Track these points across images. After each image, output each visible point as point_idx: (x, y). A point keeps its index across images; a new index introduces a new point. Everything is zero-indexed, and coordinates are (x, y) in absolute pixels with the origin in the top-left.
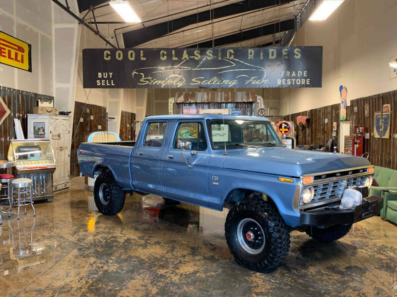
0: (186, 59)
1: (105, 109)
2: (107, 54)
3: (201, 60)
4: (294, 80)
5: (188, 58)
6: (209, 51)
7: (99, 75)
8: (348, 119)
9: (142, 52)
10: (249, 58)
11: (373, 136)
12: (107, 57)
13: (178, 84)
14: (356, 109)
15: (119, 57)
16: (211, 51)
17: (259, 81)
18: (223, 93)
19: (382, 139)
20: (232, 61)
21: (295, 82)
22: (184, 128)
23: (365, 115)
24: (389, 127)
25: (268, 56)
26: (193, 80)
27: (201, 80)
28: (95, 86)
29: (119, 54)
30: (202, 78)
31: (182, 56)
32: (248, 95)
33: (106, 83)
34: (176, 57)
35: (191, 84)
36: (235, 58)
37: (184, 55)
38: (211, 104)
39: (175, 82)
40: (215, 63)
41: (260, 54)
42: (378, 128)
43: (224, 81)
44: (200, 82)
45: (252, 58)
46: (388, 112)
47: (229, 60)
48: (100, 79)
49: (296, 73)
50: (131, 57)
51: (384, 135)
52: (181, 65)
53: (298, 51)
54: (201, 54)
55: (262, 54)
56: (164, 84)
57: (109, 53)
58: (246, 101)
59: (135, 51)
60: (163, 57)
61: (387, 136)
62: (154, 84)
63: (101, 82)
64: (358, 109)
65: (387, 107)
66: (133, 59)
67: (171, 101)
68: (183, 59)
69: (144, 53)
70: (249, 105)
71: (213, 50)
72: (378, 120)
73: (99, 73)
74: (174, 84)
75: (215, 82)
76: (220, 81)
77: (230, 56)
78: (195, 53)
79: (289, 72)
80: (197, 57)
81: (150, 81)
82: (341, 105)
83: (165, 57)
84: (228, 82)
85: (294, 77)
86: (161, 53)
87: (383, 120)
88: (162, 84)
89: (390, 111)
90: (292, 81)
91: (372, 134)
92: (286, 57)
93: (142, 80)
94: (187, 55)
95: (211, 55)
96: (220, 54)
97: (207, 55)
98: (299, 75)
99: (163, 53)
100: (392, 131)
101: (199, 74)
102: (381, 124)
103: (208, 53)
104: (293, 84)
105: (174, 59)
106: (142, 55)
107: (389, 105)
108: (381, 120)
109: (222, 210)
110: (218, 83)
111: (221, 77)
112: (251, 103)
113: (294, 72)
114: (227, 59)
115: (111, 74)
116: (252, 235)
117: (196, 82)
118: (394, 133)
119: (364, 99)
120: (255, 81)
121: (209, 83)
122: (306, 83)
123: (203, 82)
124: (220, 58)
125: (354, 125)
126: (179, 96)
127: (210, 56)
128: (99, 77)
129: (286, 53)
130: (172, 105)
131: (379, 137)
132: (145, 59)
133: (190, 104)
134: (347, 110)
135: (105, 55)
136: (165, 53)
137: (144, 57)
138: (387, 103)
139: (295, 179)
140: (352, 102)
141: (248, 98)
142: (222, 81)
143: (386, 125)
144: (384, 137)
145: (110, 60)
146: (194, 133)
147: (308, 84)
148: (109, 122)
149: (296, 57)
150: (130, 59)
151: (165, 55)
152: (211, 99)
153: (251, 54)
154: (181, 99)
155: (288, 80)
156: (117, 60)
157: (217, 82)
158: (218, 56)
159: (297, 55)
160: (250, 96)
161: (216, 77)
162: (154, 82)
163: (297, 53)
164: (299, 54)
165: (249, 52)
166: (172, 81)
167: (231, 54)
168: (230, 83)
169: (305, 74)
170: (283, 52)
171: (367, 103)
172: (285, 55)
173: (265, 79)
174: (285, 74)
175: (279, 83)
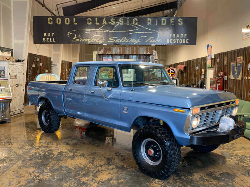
0: (105, 24)
1: (50, 59)
2: (50, 20)
3: (115, 25)
5: (106, 24)
6: (121, 19)
7: (45, 34)
8: (212, 67)
9: (74, 19)
10: (148, 24)
11: (230, 78)
12: (50, 22)
13: (100, 41)
14: (218, 60)
15: (59, 22)
16: (122, 19)
17: (155, 40)
18: (130, 48)
19: (236, 80)
20: (137, 26)
21: (179, 41)
22: (104, 72)
23: (225, 64)
24: (241, 72)
25: (161, 24)
26: (110, 39)
27: (116, 39)
28: (42, 42)
29: (59, 20)
30: (116, 37)
31: (102, 22)
32: (147, 49)
33: (49, 40)
35: (109, 41)
36: (138, 24)
37: (103, 21)
38: (122, 55)
39: (97, 40)
40: (125, 27)
41: (155, 22)
42: (233, 73)
43: (131, 40)
44: (114, 40)
45: (150, 24)
46: (241, 62)
47: (135, 26)
48: (46, 38)
49: (180, 35)
50: (67, 22)
51: (238, 77)
52: (101, 29)
53: (181, 20)
54: (115, 21)
55: (157, 22)
56: (90, 41)
57: (52, 19)
58: (146, 54)
59: (69, 18)
60: (89, 23)
61: (239, 78)
62: (83, 41)
63: (46, 39)
64: (219, 60)
65: (240, 59)
66: (68, 23)
67: (95, 53)
68: (103, 24)
69: (76, 19)
70: (148, 57)
71: (123, 19)
72: (234, 67)
73: (45, 33)
74: (97, 41)
75: (125, 40)
76: (128, 40)
77: (135, 23)
78: (111, 20)
79: (175, 35)
80: (113, 23)
81: (80, 39)
82: (208, 57)
83: (91, 22)
84: (134, 41)
85: (178, 38)
86: (88, 20)
87: (237, 68)
88: (88, 41)
89: (242, 62)
90: (176, 41)
91: (229, 77)
92: (173, 24)
93: (74, 38)
94: (106, 22)
95: (122, 22)
96: (128, 21)
97: (120, 22)
98: (181, 37)
99: (89, 20)
100: (244, 75)
101: (114, 34)
102: (235, 70)
103: (120, 20)
104: (177, 42)
105: (97, 24)
106: (74, 21)
107: (242, 57)
108: (236, 67)
109: (130, 132)
110: (127, 41)
111: (129, 37)
112: (149, 55)
113: (178, 35)
114: (133, 25)
115: (53, 34)
116: (152, 151)
117: (112, 40)
118: (245, 76)
119: (224, 53)
120: (152, 40)
121: (120, 41)
122: (186, 42)
123: (117, 40)
124: (128, 24)
125: (216, 71)
126: (100, 50)
127: (121, 23)
128: (45, 36)
129: (173, 22)
130: (95, 56)
131: (234, 79)
132: (76, 24)
133: (108, 55)
134: (211, 61)
135: (49, 20)
136: (91, 20)
137: (76, 22)
138: (240, 56)
139: (186, 110)
140: (215, 55)
141: (147, 52)
142: (130, 40)
143: (239, 71)
144: (237, 79)
145: (52, 24)
146: (110, 75)
147: (187, 42)
148: (53, 68)
149: (179, 24)
150: (66, 23)
151: (91, 21)
152: (122, 52)
153: (149, 22)
154: (102, 52)
155: (174, 40)
156: (57, 24)
157: (126, 41)
158: (127, 23)
159: (180, 23)
160: (149, 50)
161: (125, 37)
162: (82, 40)
163: (180, 21)
164: (182, 22)
165: (148, 20)
166: (95, 40)
167: (136, 21)
168: (135, 42)
169: (185, 36)
170: (171, 20)
171: (226, 56)
172: (172, 23)
173: (159, 39)
174: (172, 35)
175: (168, 42)
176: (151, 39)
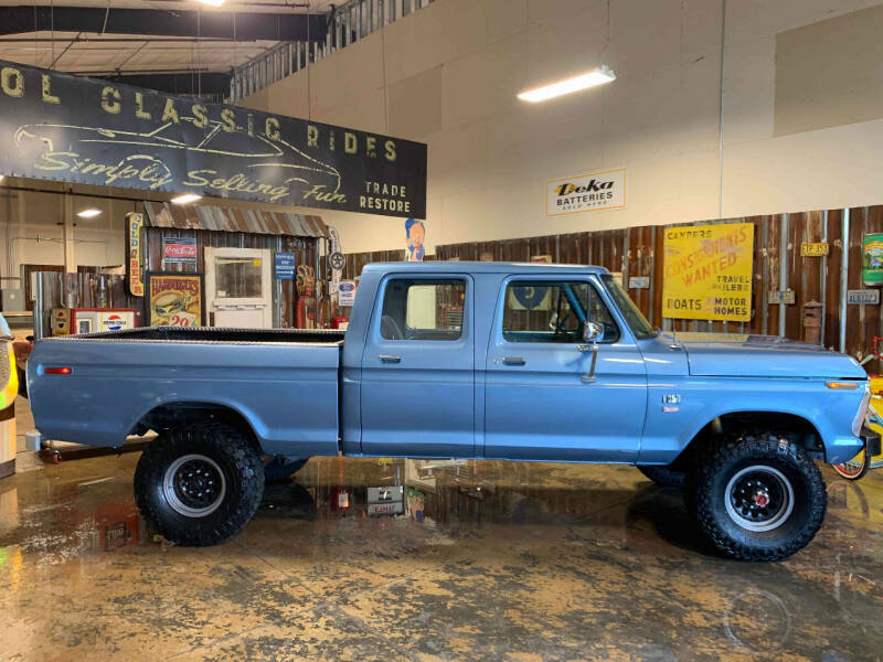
0: (171, 120)
3: (208, 129)
4: (385, 201)
5: (176, 120)
6: (227, 111)
9: (46, 78)
10: (309, 144)
13: (152, 179)
16: (232, 115)
17: (329, 194)
19: (532, 311)
20: (277, 143)
21: (388, 204)
22: (166, 291)
25: (343, 148)
26: (191, 174)
27: (210, 178)
30: (211, 172)
31: (162, 112)
32: (310, 221)
34: (144, 111)
35: (186, 183)
36: (282, 138)
37: (167, 111)
39: (144, 173)
40: (241, 141)
41: (329, 140)
43: (261, 187)
44: (206, 182)
45: (315, 144)
47: (272, 141)
49: (390, 190)
50: (12, 86)
51: (538, 304)
52: (157, 134)
53: (391, 147)
54: (208, 115)
55: (332, 139)
56: (115, 177)
59: (22, 73)
60: (111, 105)
61: (543, 306)
62: (84, 171)
66: (16, 92)
67: (136, 221)
68: (164, 118)
69: (53, 82)
71: (234, 112)
74: (141, 178)
75: (240, 185)
77: (273, 133)
78: (195, 109)
79: (378, 185)
80: (200, 120)
81: (73, 164)
83: (117, 105)
84: (269, 190)
85: (385, 196)
86: (106, 91)
88: (108, 174)
90: (382, 203)
92: (372, 154)
94: (174, 111)
95: (232, 123)
96: (250, 124)
97: (223, 121)
98: (393, 194)
99: (110, 95)
100: (557, 299)
101: (203, 161)
103: (223, 116)
105: (140, 114)
106: (46, 88)
107: (549, 258)
110: (248, 190)
111: (252, 175)
112: (313, 240)
113: (385, 186)
114: (266, 137)
117: (197, 181)
119: (479, 244)
120: (321, 193)
121: (226, 187)
123: (214, 182)
124: (250, 133)
126: (157, 211)
127: (228, 125)
129: (373, 147)
130: (137, 233)
131: (524, 308)
132: (55, 99)
133: (180, 231)
136: (116, 95)
137: (52, 93)
138: (543, 253)
140: (441, 248)
142: (257, 185)
144: (536, 308)
146: (192, 304)
147: (407, 211)
149: (388, 157)
150: (7, 90)
151: (117, 101)
154: (166, 219)
155: (376, 200)
157: (245, 187)
158: (246, 127)
159: (390, 154)
160: (316, 225)
161: (242, 175)
162: (83, 168)
163: (389, 149)
164: (394, 153)
165: (309, 132)
166: (137, 172)
167: (273, 129)
168: (272, 192)
169: (402, 192)
170: (368, 143)
171: (486, 251)
172: (371, 151)
173: (339, 192)
174: (372, 186)
175: (363, 204)
176: (319, 191)
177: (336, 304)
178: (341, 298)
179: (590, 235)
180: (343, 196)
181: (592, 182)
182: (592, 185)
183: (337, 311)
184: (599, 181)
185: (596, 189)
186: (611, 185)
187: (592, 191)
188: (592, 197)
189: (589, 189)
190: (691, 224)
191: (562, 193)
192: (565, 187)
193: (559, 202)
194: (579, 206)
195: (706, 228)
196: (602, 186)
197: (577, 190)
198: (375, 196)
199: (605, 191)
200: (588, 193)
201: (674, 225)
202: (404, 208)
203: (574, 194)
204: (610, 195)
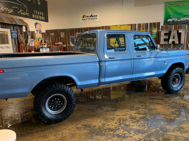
4: (39, 16)
11: (69, 46)
14: (52, 34)
17: (25, 13)
21: (39, 17)
32: (21, 21)
42: (73, 43)
49: (39, 13)
72: (73, 39)
82: (36, 32)
108: (75, 39)
131: (74, 46)
138: (79, 32)
140: (47, 31)
142: (4, 8)
149: (38, 4)
163: (38, 1)
164: (40, 2)
168: (8, 11)
169: (43, 14)
171: (62, 32)
172: (34, 1)
173: (27, 13)
174: (35, 11)
175: (33, 17)
176: (22, 11)
177: (29, 46)
178: (30, 44)
179: (92, 28)
180: (28, 14)
181: (92, 15)
182: (91, 16)
183: (29, 48)
184: (93, 15)
185: (93, 17)
186: (96, 16)
187: (92, 17)
188: (91, 19)
189: (91, 17)
190: (116, 26)
191: (83, 17)
192: (84, 16)
193: (83, 20)
194: (88, 21)
195: (120, 27)
196: (94, 16)
197: (88, 17)
198: (36, 15)
199: (95, 17)
200: (91, 18)
201: (113, 26)
202: (43, 19)
203: (87, 18)
204: (96, 18)
